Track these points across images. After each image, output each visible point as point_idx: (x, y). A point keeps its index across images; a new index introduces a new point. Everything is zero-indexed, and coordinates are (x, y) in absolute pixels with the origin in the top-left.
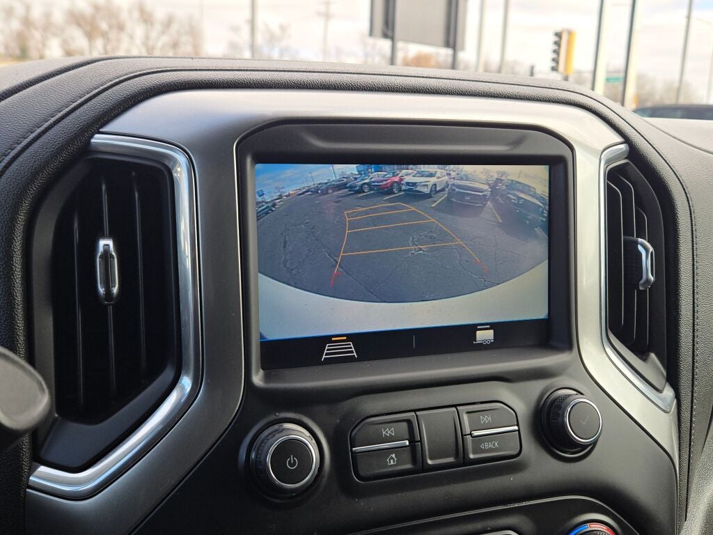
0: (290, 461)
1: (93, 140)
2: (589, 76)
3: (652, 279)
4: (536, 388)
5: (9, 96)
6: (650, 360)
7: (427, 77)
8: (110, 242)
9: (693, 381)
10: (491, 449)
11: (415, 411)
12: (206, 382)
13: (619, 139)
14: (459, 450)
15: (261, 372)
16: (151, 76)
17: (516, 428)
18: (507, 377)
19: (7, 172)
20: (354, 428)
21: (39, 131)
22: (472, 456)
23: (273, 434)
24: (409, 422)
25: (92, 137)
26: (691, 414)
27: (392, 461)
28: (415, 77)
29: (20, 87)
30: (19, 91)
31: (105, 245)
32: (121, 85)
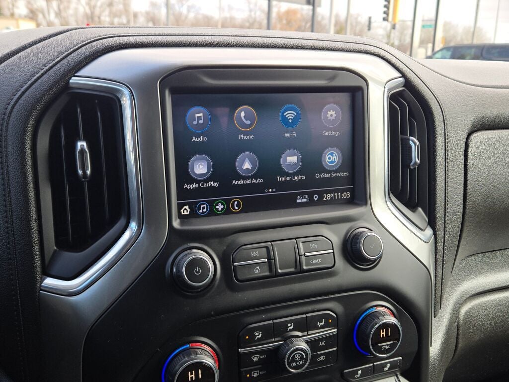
0: (196, 270)
1: (71, 81)
2: (410, 24)
3: (418, 161)
4: (344, 228)
5: (17, 54)
6: (417, 212)
7: (277, 38)
8: (84, 144)
9: (445, 224)
10: (316, 263)
11: (271, 242)
12: (146, 226)
13: (398, 75)
14: (297, 264)
15: (178, 220)
16: (105, 40)
17: (332, 251)
18: (328, 221)
19: (19, 101)
20: (234, 252)
21: (37, 75)
22: (305, 267)
23: (186, 255)
24: (267, 248)
25: (70, 79)
26: (444, 245)
27: (257, 271)
28: (270, 37)
29: (23, 48)
30: (23, 50)
31: (81, 145)
32: (86, 46)
